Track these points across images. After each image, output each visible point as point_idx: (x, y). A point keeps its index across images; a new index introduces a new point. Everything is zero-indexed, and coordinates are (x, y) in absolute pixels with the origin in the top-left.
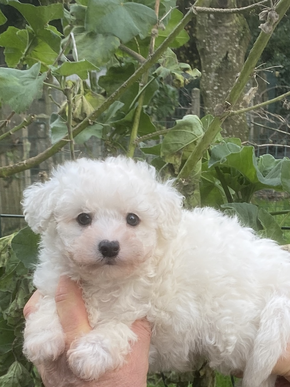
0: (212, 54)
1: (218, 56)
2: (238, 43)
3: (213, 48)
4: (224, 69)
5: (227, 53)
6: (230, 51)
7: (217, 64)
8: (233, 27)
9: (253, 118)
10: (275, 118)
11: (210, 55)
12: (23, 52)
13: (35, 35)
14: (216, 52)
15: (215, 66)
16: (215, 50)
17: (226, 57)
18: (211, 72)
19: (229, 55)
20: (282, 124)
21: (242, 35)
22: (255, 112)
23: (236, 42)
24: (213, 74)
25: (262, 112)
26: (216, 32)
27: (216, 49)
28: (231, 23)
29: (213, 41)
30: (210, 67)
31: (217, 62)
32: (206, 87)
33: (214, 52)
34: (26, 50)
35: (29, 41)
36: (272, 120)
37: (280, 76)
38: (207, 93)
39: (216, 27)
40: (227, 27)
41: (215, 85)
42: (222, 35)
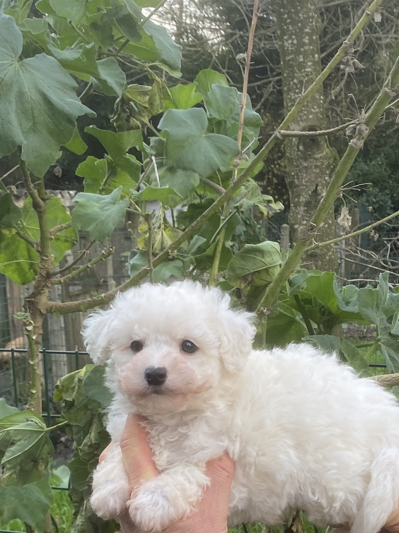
0: (301, 187)
1: (306, 190)
2: (328, 176)
3: (302, 181)
4: (313, 202)
5: (317, 186)
6: (320, 184)
7: (306, 198)
8: (323, 159)
9: (344, 254)
10: (368, 254)
11: (299, 188)
12: (102, 182)
13: (114, 164)
14: (305, 185)
15: (304, 200)
16: (304, 184)
17: (316, 190)
18: (300, 206)
19: (318, 188)
20: (375, 261)
21: (332, 167)
22: (346, 249)
23: (326, 174)
24: (302, 208)
25: (354, 248)
26: (305, 164)
27: (305, 182)
28: (321, 155)
29: (303, 174)
30: (299, 201)
31: (305, 196)
32: (294, 222)
33: (304, 185)
34: (104, 180)
35: (108, 172)
36: (365, 256)
37: (373, 211)
38: (295, 229)
39: (306, 159)
40: (316, 159)
41: (304, 220)
42: (311, 168)
